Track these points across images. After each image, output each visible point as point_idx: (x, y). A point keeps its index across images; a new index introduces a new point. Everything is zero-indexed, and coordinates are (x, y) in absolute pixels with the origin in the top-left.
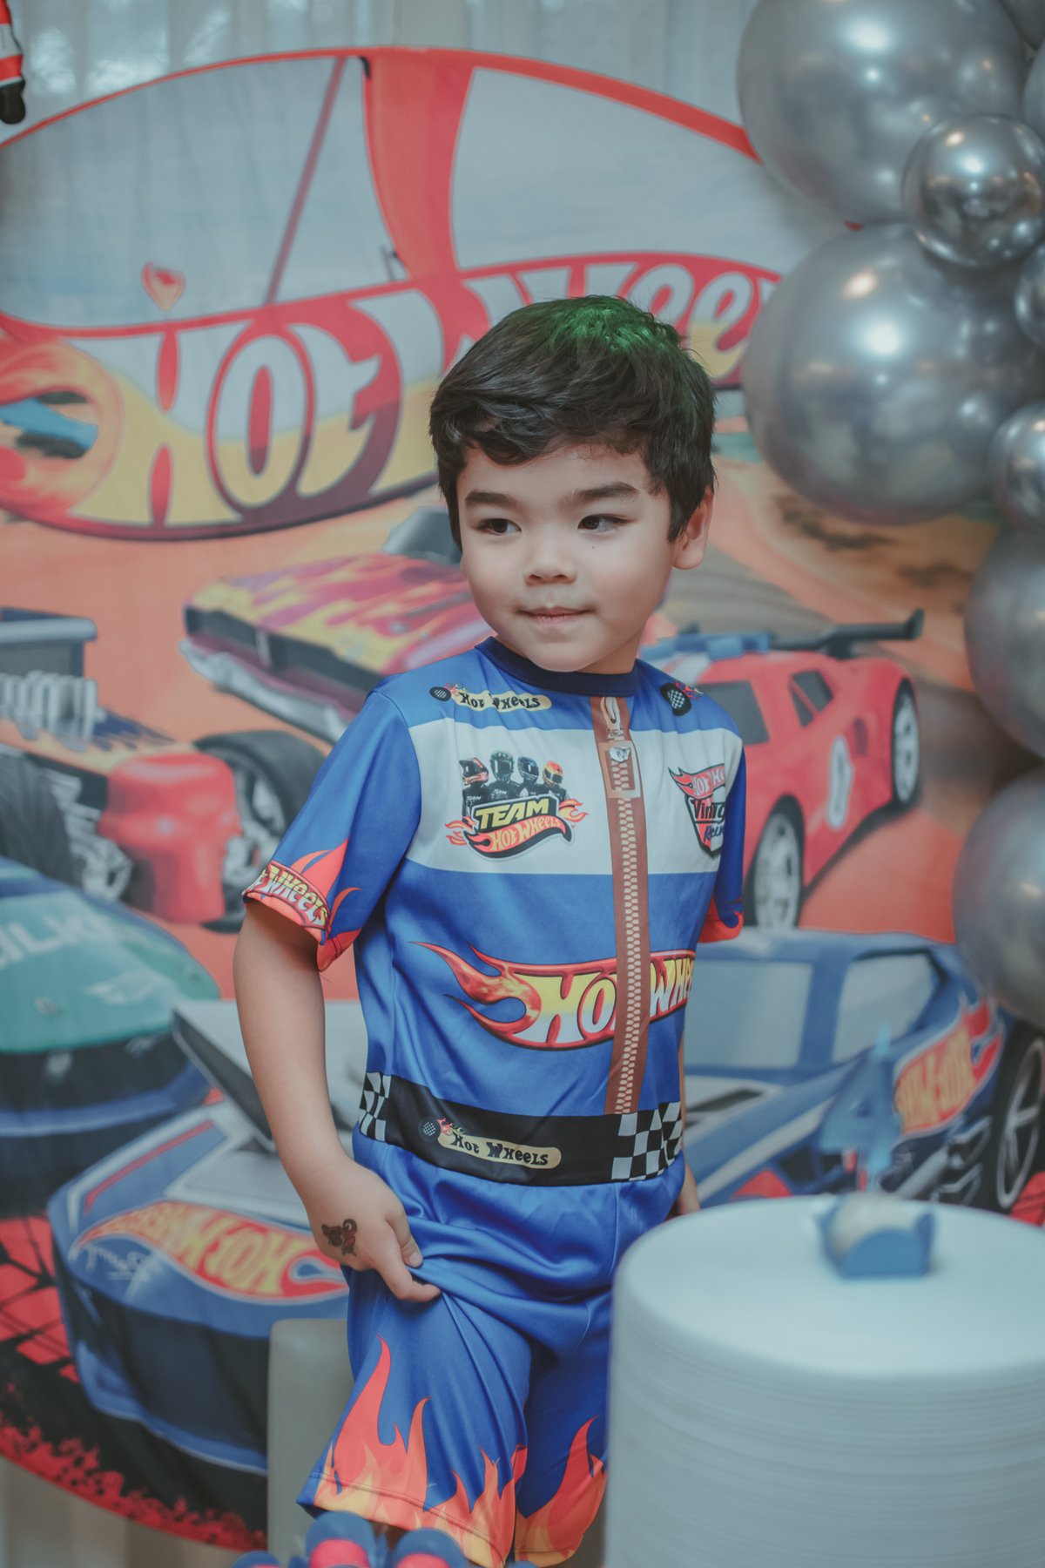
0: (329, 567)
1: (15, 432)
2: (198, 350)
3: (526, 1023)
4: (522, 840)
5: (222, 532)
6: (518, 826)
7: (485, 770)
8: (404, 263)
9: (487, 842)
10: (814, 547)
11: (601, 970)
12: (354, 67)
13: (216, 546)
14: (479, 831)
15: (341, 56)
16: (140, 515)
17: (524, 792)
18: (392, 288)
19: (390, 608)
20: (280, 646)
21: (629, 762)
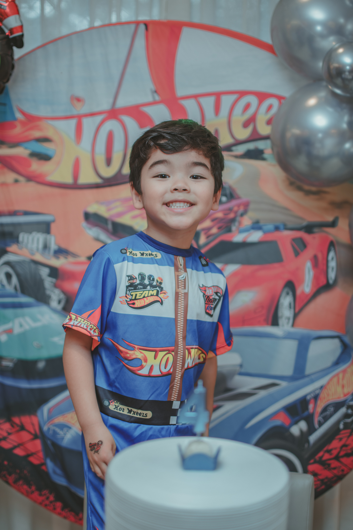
1: (29, 151)
2: (89, 125)
3: (142, 367)
4: (146, 304)
5: (97, 186)
6: (145, 299)
7: (136, 278)
8: (159, 94)
9: (134, 304)
10: (300, 194)
11: (169, 350)
12: (142, 27)
13: (94, 190)
14: (131, 300)
15: (137, 23)
16: (69, 180)
17: (149, 287)
18: (155, 103)
20: (115, 225)
21: (185, 280)
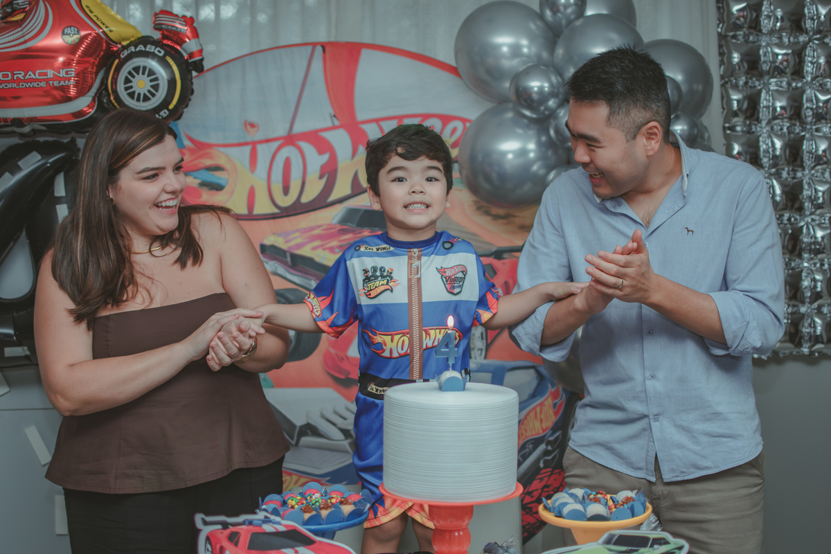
0: (312, 229)
1: (199, 181)
2: (264, 152)
3: (384, 351)
4: (378, 293)
5: (273, 217)
6: (378, 289)
7: (370, 271)
8: (338, 119)
9: (370, 294)
10: (488, 219)
11: (403, 333)
12: (319, 49)
13: (271, 221)
15: (314, 45)
16: (243, 210)
17: (380, 278)
18: (334, 128)
19: (334, 243)
20: (294, 257)
21: (418, 267)
